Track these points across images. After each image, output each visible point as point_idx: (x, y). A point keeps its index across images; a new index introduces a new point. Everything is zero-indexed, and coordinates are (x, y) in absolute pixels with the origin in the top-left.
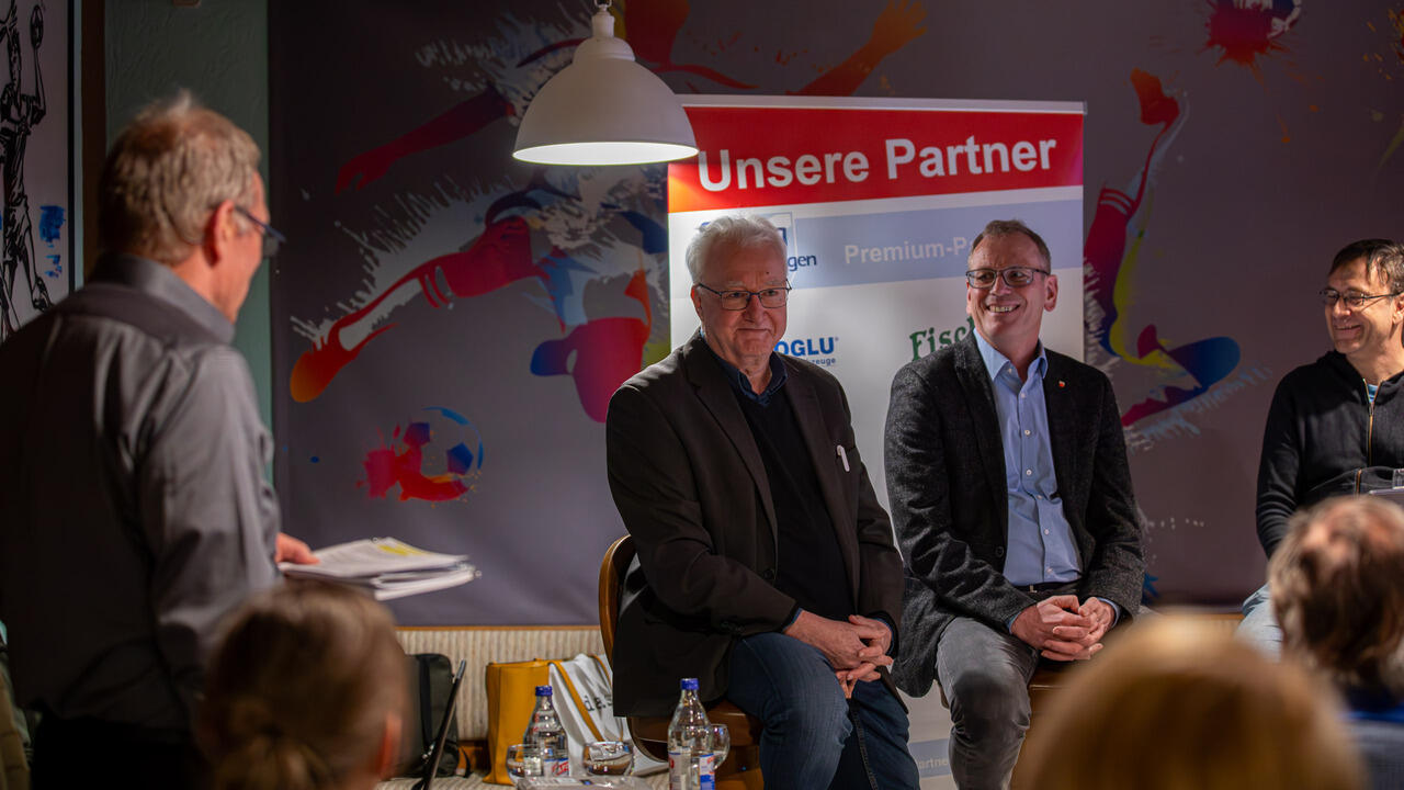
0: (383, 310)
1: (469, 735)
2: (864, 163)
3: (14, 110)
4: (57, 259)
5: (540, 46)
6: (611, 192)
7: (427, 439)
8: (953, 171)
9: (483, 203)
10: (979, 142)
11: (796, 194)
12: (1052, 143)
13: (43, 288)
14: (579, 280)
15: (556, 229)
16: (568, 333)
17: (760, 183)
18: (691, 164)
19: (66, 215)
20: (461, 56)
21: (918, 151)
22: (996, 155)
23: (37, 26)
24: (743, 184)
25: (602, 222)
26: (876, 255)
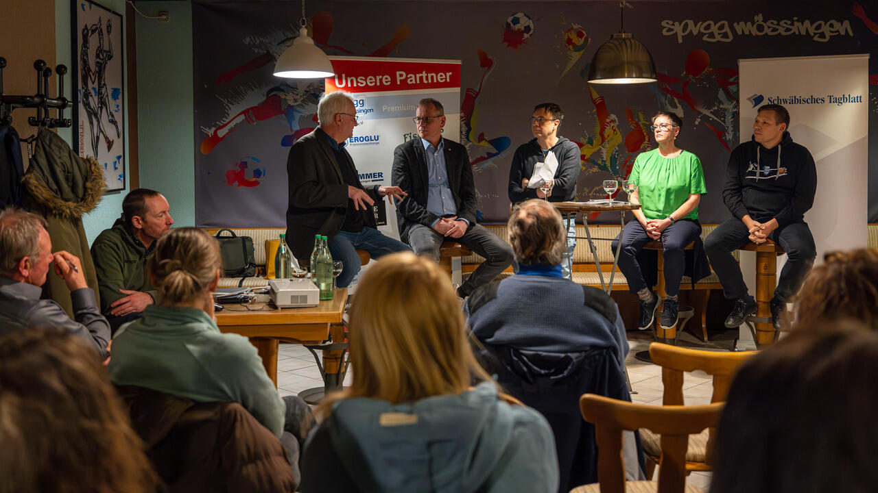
0: (232, 124)
1: (260, 263)
2: (389, 79)
3: (101, 56)
4: (118, 106)
5: (285, 38)
6: (308, 87)
7: (247, 167)
8: (418, 82)
9: (265, 90)
10: (426, 73)
11: (367, 89)
12: (451, 73)
13: (112, 116)
14: (297, 116)
15: (290, 99)
16: (293, 133)
17: (355, 85)
18: (332, 79)
19: (121, 91)
20: (258, 42)
21: (407, 75)
22: (432, 77)
23: (109, 27)
24: (349, 85)
25: (305, 97)
26: (393, 109)
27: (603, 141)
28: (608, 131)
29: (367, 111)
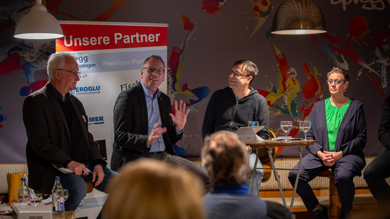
1: (3, 192)
2: (109, 39)
5: (23, 7)
6: (42, 47)
8: (132, 42)
9: (7, 49)
10: (139, 34)
11: (90, 47)
12: (159, 35)
14: (33, 70)
15: (27, 57)
16: (30, 84)
17: (80, 45)
18: (62, 39)
21: (123, 36)
22: (144, 37)
24: (76, 45)
25: (39, 55)
26: (111, 64)
27: (285, 90)
28: (289, 82)
29: (90, 66)
